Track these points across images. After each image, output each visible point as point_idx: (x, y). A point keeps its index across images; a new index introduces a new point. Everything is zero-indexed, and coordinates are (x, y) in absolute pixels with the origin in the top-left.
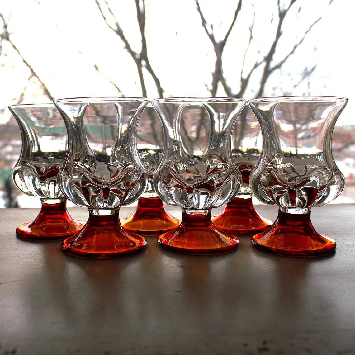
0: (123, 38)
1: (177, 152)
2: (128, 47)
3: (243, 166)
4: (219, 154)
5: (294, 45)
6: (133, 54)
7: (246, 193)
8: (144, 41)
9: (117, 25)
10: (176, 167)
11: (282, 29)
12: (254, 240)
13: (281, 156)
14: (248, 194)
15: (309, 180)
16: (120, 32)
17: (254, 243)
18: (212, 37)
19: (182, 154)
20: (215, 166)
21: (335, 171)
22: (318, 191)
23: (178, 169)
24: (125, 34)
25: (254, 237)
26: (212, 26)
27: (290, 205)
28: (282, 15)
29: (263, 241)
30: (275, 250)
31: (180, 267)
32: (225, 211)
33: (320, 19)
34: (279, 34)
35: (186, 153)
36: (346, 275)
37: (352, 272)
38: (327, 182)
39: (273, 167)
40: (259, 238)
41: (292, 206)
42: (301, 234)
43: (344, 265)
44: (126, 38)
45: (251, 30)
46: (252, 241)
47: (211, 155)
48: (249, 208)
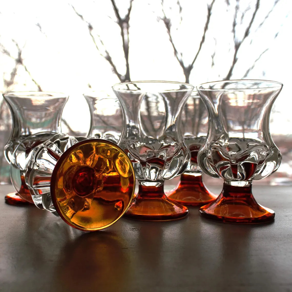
0: (111, 63)
1: (137, 134)
2: (115, 70)
3: (194, 147)
4: (173, 136)
5: (247, 69)
6: (119, 76)
7: (196, 170)
8: (127, 65)
9: (106, 52)
10: (134, 145)
11: (237, 56)
12: (202, 210)
13: (226, 138)
14: (198, 172)
15: (249, 155)
16: (109, 59)
17: (202, 212)
18: (182, 64)
19: (141, 136)
20: (169, 144)
21: (273, 148)
22: (256, 165)
23: (136, 146)
24: (113, 60)
25: (202, 208)
26: (181, 54)
27: (233, 178)
28: (237, 47)
29: (210, 210)
30: (221, 218)
31: (132, 229)
32: (179, 186)
33: (267, 50)
34: (235, 61)
35: (144, 135)
36: (282, 238)
37: (288, 236)
38: (265, 157)
39: (220, 144)
40: (206, 208)
41: (235, 179)
42: (244, 204)
43: (281, 230)
44: (114, 63)
45: (213, 57)
46: (200, 211)
47: (166, 137)
48: (199, 184)
